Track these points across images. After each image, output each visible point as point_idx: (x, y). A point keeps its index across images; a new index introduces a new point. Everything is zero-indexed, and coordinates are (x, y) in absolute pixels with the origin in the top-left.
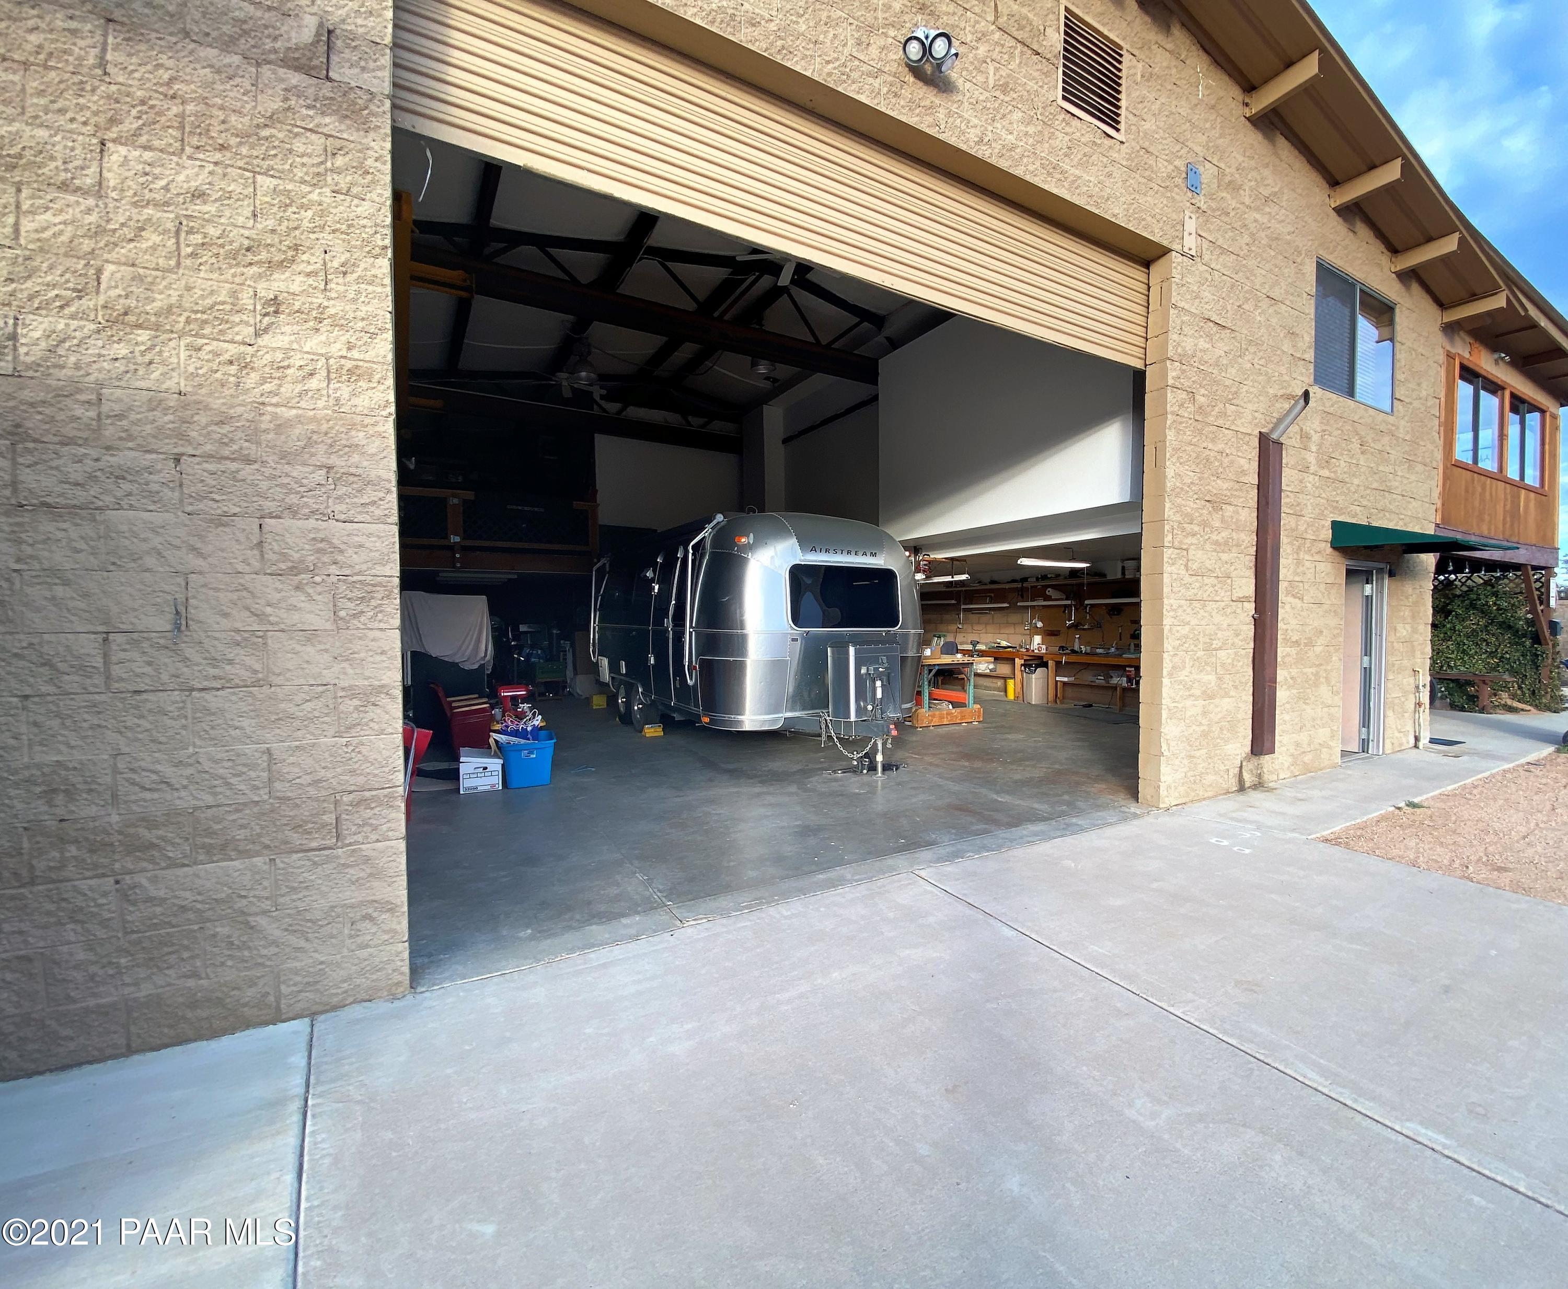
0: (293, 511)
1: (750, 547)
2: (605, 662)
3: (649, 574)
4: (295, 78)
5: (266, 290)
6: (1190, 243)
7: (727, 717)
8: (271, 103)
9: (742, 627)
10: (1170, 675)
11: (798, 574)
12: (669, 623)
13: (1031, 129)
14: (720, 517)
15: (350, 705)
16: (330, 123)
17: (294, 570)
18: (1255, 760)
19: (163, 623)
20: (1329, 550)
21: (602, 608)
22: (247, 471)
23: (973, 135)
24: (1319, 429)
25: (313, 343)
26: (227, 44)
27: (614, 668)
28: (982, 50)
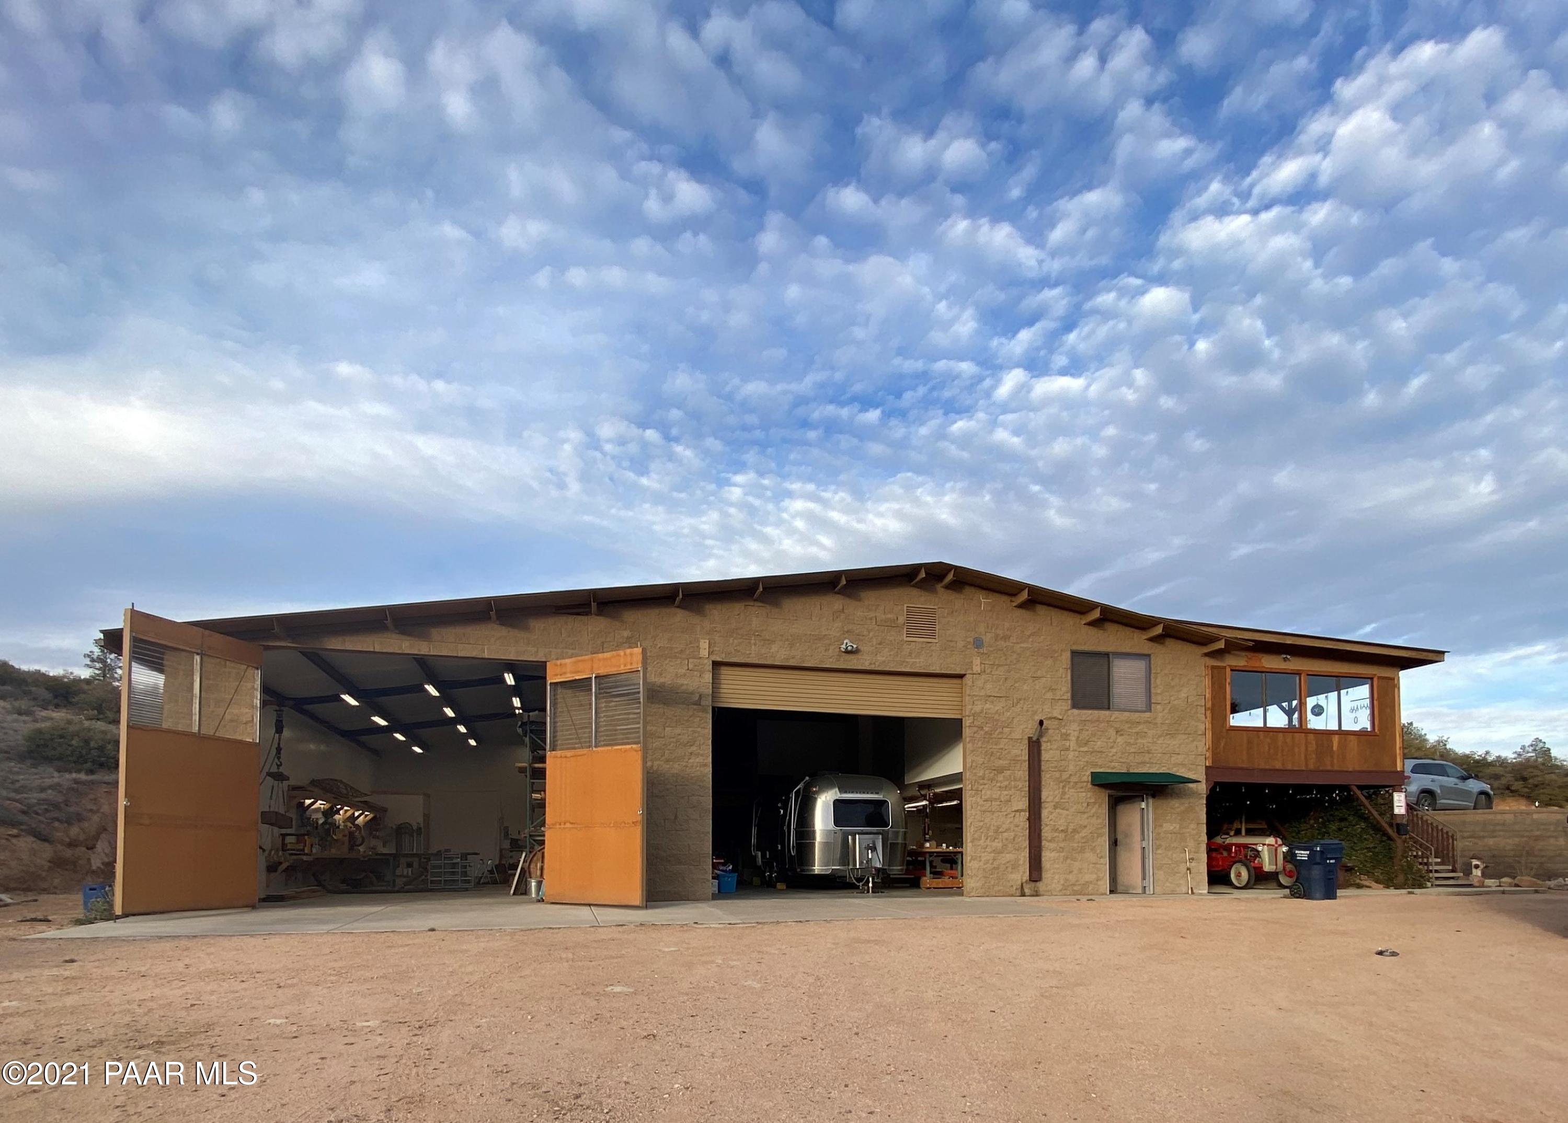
0: (693, 795)
1: (817, 793)
2: (759, 854)
3: (779, 805)
4: (695, 707)
5: (690, 751)
6: (977, 669)
7: (806, 868)
8: (691, 713)
9: (814, 827)
10: (972, 842)
11: (837, 803)
12: (785, 828)
13: (892, 653)
14: (807, 778)
15: (702, 835)
16: (700, 714)
17: (694, 807)
18: (1033, 884)
19: (673, 818)
20: (1090, 785)
21: (758, 826)
22: (686, 787)
23: (867, 663)
24: (1078, 729)
25: (697, 760)
26: (683, 703)
27: (763, 856)
28: (871, 635)
